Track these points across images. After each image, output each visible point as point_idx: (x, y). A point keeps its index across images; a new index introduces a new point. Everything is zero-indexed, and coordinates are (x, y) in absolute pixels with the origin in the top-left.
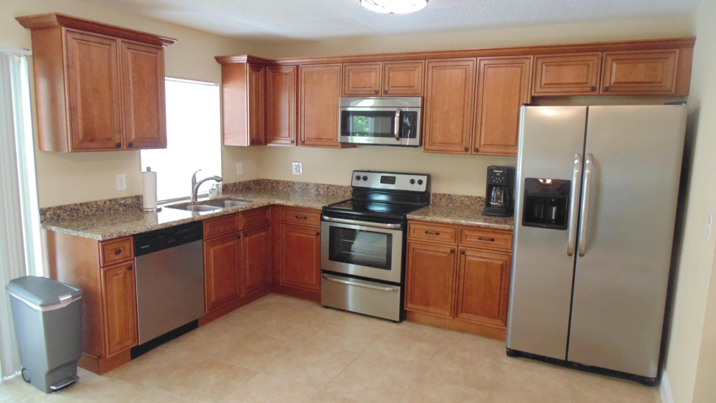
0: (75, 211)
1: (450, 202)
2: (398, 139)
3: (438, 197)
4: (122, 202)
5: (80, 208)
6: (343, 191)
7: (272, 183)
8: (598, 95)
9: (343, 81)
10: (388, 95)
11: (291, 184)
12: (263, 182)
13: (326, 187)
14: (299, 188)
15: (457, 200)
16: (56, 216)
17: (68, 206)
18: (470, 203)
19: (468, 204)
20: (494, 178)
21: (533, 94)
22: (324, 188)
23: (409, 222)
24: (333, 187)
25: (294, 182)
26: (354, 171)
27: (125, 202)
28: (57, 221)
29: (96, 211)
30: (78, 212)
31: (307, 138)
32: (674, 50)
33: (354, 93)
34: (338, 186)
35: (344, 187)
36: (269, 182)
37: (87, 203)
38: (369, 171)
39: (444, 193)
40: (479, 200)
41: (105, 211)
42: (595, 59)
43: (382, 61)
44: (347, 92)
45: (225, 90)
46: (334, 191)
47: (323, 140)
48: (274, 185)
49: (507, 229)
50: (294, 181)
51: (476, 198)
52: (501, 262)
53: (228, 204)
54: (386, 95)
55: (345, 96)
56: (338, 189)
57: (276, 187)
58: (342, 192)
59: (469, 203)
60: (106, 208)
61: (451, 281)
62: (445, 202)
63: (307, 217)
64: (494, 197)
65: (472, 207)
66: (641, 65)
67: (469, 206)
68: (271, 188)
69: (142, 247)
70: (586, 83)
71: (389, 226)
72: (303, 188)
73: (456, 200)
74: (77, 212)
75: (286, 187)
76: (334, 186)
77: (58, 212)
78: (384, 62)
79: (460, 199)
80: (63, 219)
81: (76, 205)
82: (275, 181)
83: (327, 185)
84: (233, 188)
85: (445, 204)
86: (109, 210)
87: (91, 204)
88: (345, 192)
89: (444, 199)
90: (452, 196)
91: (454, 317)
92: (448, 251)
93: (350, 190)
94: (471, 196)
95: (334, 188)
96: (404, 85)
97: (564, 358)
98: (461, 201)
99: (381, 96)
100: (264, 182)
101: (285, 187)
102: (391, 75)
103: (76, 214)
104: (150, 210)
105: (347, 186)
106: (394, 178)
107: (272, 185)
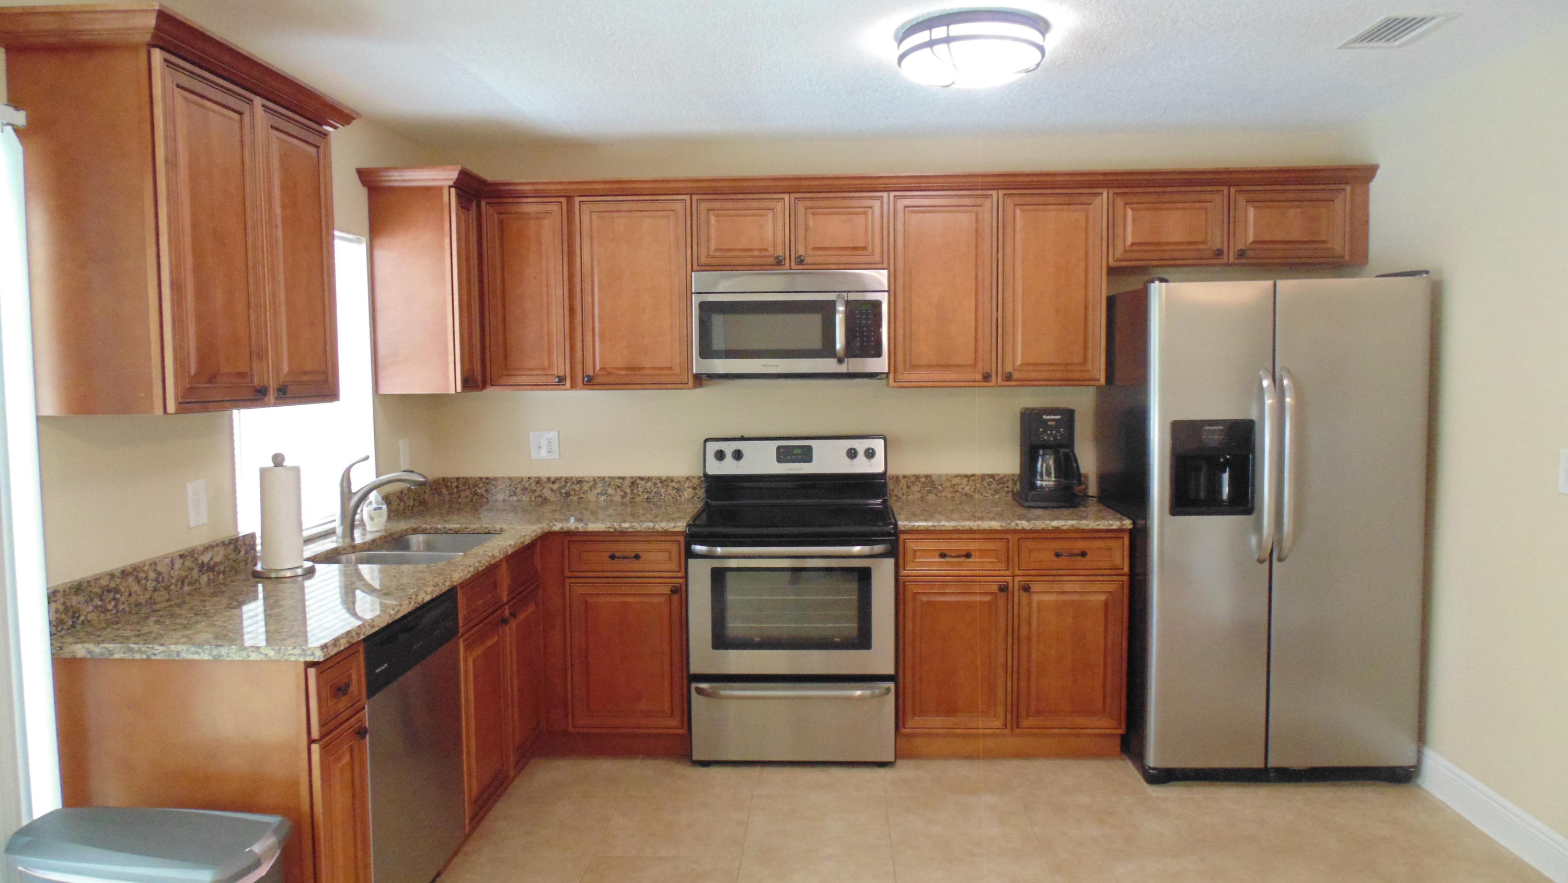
0: (111, 595)
1: (929, 492)
2: (840, 361)
3: (903, 481)
4: (205, 558)
5: (121, 583)
6: (674, 488)
7: (475, 485)
8: (1228, 265)
9: (693, 236)
10: (805, 267)
11: (530, 485)
12: (447, 487)
13: (627, 483)
14: (552, 490)
15: (944, 486)
16: (70, 614)
17: (97, 579)
18: (972, 489)
19: (968, 492)
20: (1045, 432)
21: (1111, 262)
22: (624, 486)
23: (902, 537)
24: (646, 482)
25: (539, 478)
26: (706, 441)
27: (211, 559)
28: (73, 630)
29: (155, 590)
30: (118, 596)
31: (601, 369)
32: (1342, 186)
33: (723, 261)
34: (660, 479)
35: (675, 480)
36: (464, 483)
37: (135, 569)
38: (742, 439)
39: (914, 473)
40: (990, 481)
41: (172, 587)
42: (1217, 198)
43: (789, 193)
44: (703, 260)
45: (378, 254)
46: (650, 493)
47: (645, 372)
48: (479, 491)
49: (1114, 527)
50: (536, 475)
51: (983, 477)
52: (1103, 597)
53: (419, 542)
54: (800, 267)
55: (700, 268)
56: (660, 485)
57: (485, 494)
58: (670, 491)
59: (970, 489)
60: (174, 581)
61: (1001, 652)
62: (919, 492)
63: (640, 554)
64: (1042, 470)
65: (977, 496)
66: (1292, 212)
67: (972, 497)
68: (472, 499)
69: (378, 671)
70: (1204, 243)
71: (859, 551)
72: (563, 491)
73: (941, 485)
74: (114, 599)
75: (515, 493)
76: (649, 479)
77: (74, 600)
78: (794, 196)
79: (951, 481)
80: (86, 621)
81: (112, 576)
82: (483, 480)
83: (632, 478)
84: (399, 505)
85: (919, 495)
86: (180, 584)
87: (144, 571)
88: (678, 490)
89: (916, 487)
90: (934, 478)
91: (1012, 729)
92: (994, 588)
93: (691, 484)
94: (973, 475)
95: (649, 484)
96: (842, 245)
97: (1261, 765)
98: (953, 486)
99: (791, 269)
100: (449, 484)
101: (512, 493)
102: (811, 223)
103: (113, 603)
104: (288, 574)
105: (683, 477)
106: (809, 448)
107: (473, 490)
